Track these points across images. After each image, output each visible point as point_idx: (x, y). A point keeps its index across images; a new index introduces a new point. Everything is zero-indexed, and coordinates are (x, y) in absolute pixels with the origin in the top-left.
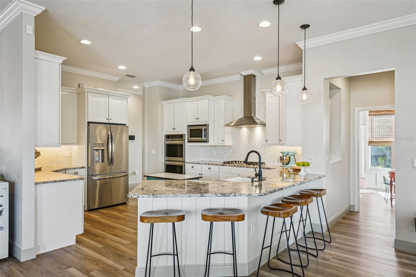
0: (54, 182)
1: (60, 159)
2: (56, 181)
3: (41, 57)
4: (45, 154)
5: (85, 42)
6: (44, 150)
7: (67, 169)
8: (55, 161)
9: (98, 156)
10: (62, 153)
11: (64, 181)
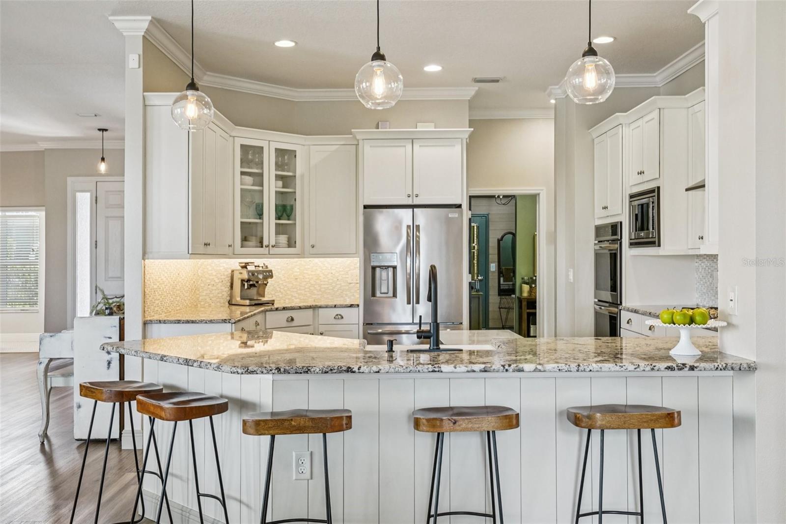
1: (339, 286)
2: (179, 322)
4: (311, 277)
7: (320, 307)
8: (330, 290)
9: (386, 281)
10: (343, 274)
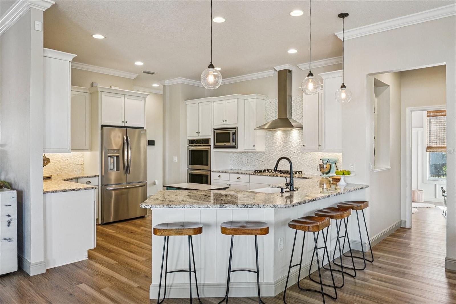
0: (63, 192)
1: (71, 166)
2: (65, 191)
3: (50, 55)
4: (55, 162)
5: (98, 36)
6: (54, 156)
7: (79, 178)
8: (66, 168)
9: (113, 163)
10: (74, 160)
11: (74, 190)
